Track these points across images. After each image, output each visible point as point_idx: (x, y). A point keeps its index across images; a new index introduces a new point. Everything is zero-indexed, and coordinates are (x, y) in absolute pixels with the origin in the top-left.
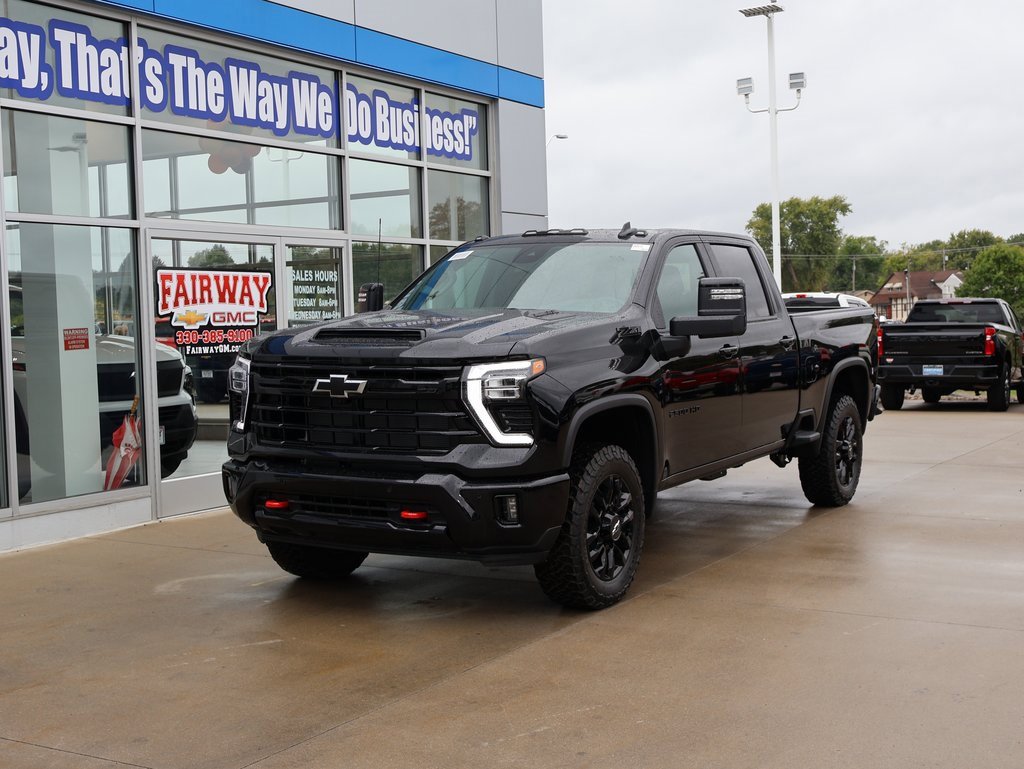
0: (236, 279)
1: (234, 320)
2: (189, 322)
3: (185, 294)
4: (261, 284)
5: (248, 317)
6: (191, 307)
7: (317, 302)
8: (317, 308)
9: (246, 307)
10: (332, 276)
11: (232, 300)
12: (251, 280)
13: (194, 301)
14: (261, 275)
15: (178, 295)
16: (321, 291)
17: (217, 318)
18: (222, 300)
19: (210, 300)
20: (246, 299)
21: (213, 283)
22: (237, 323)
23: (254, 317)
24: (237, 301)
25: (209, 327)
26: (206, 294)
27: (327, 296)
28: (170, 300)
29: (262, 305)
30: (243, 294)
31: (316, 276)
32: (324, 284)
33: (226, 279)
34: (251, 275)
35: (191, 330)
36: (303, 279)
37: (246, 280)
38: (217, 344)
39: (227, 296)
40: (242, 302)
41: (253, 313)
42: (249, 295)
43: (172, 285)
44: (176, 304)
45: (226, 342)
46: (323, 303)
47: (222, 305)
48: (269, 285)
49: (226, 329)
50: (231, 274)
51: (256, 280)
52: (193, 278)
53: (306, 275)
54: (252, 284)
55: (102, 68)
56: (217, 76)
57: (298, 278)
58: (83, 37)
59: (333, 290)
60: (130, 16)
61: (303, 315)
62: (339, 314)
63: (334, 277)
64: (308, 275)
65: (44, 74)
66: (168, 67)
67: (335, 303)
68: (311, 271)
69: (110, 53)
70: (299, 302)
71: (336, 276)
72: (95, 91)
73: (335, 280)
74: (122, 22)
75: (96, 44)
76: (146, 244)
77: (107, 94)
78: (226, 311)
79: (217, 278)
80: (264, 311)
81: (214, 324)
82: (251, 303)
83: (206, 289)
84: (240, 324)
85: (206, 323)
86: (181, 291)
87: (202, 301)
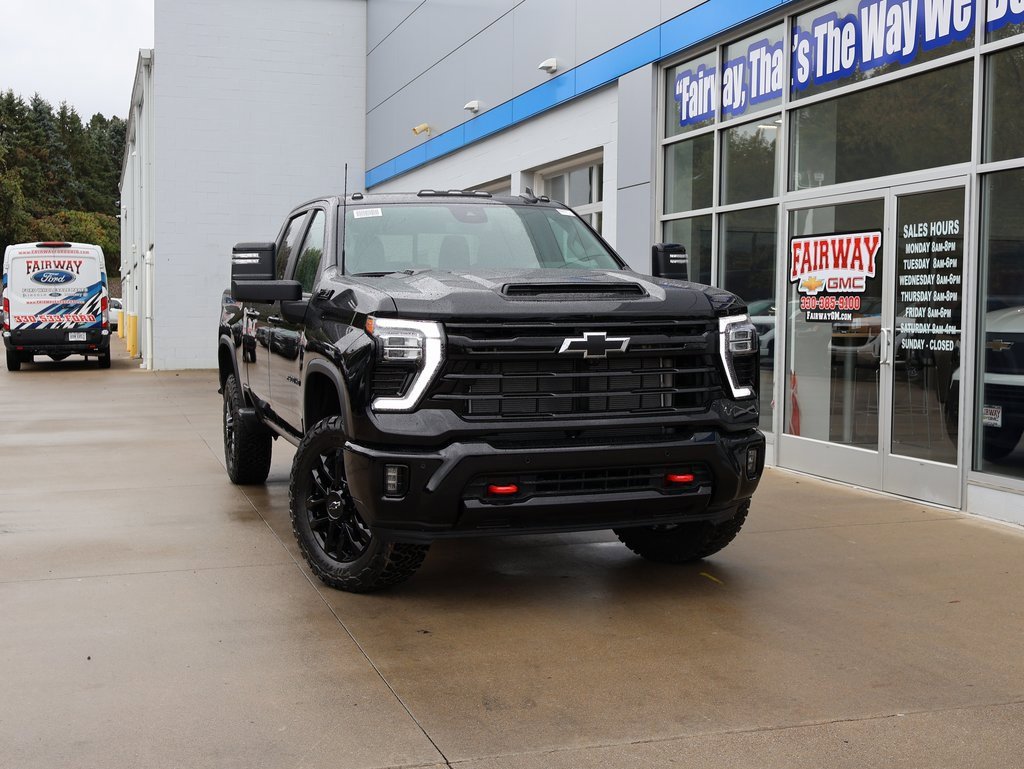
0: (849, 241)
1: (845, 287)
2: (810, 289)
3: (809, 261)
4: (871, 245)
5: (857, 283)
6: (813, 273)
7: (931, 263)
8: (928, 271)
9: (856, 273)
10: (951, 227)
11: (844, 265)
12: (862, 241)
13: (815, 268)
14: (871, 235)
15: (804, 262)
16: (937, 248)
17: (832, 284)
18: (836, 265)
19: (827, 266)
20: (857, 263)
21: (830, 247)
22: (848, 290)
23: (863, 283)
24: (849, 265)
25: (824, 293)
26: (824, 259)
27: (942, 256)
28: (799, 267)
29: (870, 269)
30: (854, 258)
31: (932, 229)
32: (941, 239)
33: (841, 242)
34: (862, 236)
35: (811, 296)
36: (916, 235)
37: (858, 241)
38: (830, 311)
39: (840, 261)
40: (853, 266)
41: (862, 278)
42: (860, 258)
43: (800, 252)
44: (802, 271)
45: (837, 309)
46: (939, 264)
47: (836, 270)
48: (879, 245)
49: (837, 295)
50: (845, 237)
51: (867, 240)
52: (816, 244)
53: (920, 230)
54: (863, 246)
55: (773, 69)
56: (850, 27)
57: (911, 234)
58: (764, 49)
59: (952, 246)
60: (783, 14)
61: (914, 280)
62: (957, 279)
63: (954, 228)
64: (922, 229)
65: (744, 93)
66: (813, 42)
67: (954, 263)
68: (926, 224)
69: (778, 53)
70: (910, 264)
71: (957, 227)
72: (768, 91)
73: (956, 232)
74: (782, 21)
75: (771, 50)
76: (783, 217)
77: (774, 90)
78: (839, 277)
79: (833, 242)
80: (872, 275)
81: (829, 290)
82: (861, 267)
83: (824, 254)
84: (850, 291)
85: (822, 290)
86: (806, 258)
87: (821, 267)
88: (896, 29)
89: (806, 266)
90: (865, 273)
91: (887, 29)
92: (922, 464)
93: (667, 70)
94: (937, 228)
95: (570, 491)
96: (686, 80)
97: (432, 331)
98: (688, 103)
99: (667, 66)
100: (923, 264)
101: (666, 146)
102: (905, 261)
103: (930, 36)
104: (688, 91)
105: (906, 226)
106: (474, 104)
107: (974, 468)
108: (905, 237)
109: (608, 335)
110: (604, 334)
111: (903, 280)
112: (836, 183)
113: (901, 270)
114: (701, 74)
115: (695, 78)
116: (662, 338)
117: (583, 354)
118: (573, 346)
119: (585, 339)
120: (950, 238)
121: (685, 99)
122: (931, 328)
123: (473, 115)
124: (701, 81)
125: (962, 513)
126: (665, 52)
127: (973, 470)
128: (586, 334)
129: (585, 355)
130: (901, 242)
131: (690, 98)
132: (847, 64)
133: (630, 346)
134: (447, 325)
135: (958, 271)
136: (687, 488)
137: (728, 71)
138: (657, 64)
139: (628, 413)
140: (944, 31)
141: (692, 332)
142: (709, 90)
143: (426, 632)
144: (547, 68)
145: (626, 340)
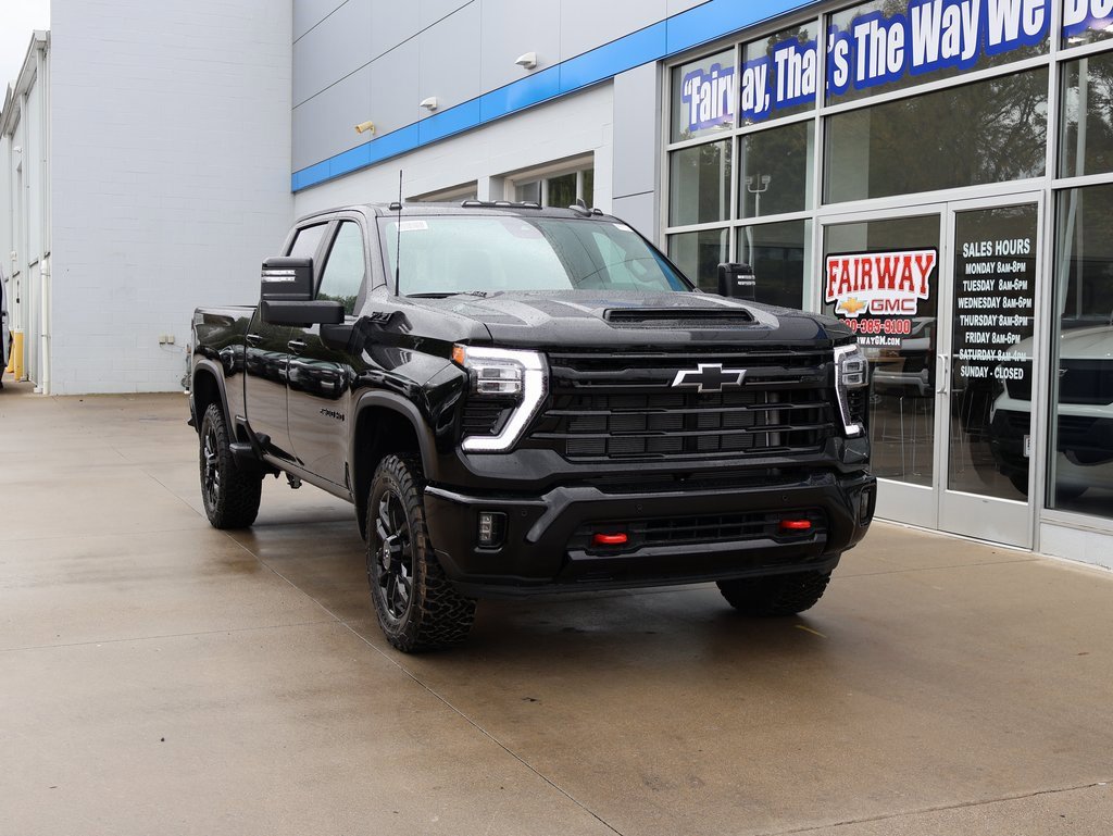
0: (897, 260)
1: (892, 309)
2: (850, 311)
3: (848, 281)
4: (924, 264)
5: (906, 305)
6: (853, 294)
7: (996, 285)
8: (995, 293)
9: (906, 293)
10: (1021, 246)
11: (892, 286)
12: (913, 260)
13: (856, 288)
14: (924, 254)
15: (843, 281)
16: (1004, 268)
17: (876, 305)
18: (881, 286)
19: (870, 287)
20: (907, 284)
21: (874, 266)
22: (895, 312)
23: (914, 305)
24: (897, 286)
25: (867, 316)
26: (867, 279)
27: (1010, 277)
28: (836, 286)
29: (923, 290)
30: (904, 278)
31: (997, 248)
32: (1008, 259)
33: (887, 260)
34: (913, 254)
35: (851, 319)
36: (978, 255)
37: (908, 260)
38: (874, 335)
39: (887, 281)
40: (901, 287)
41: (912, 300)
42: (910, 278)
43: (838, 271)
44: (840, 291)
45: (882, 333)
46: (1005, 286)
47: (881, 291)
48: (933, 265)
49: (883, 318)
50: (892, 255)
51: (919, 259)
52: (857, 262)
53: (983, 249)
54: (914, 265)
55: (803, 71)
56: (898, 28)
57: (972, 253)
58: (792, 49)
59: (1023, 267)
60: (818, 11)
61: (976, 303)
62: (1028, 302)
63: (1024, 247)
64: (986, 248)
65: (768, 96)
66: (853, 43)
67: (1024, 285)
68: (990, 243)
69: (810, 53)
70: (971, 286)
71: (1028, 246)
72: (798, 94)
73: (1027, 252)
74: (816, 19)
75: (801, 50)
76: (817, 232)
77: (805, 93)
78: (885, 298)
79: (878, 261)
80: (926, 297)
81: (872, 313)
82: (912, 288)
83: (867, 273)
84: (898, 313)
85: (864, 312)
86: (845, 277)
87: (863, 287)
88: (954, 31)
89: (845, 286)
90: (917, 294)
91: (943, 31)
92: (985, 501)
93: (673, 68)
94: (1003, 248)
95: (682, 540)
96: (697, 81)
97: (533, 362)
98: (699, 106)
99: (672, 66)
100: (987, 286)
101: (671, 153)
102: (965, 282)
103: (994, 39)
104: (699, 92)
105: (966, 245)
106: (432, 101)
107: (1046, 506)
108: (965, 256)
109: (724, 367)
110: (720, 365)
111: (962, 302)
112: (870, 197)
113: (959, 292)
114: (715, 74)
115: (707, 78)
116: (777, 370)
117: (697, 387)
118: (687, 378)
119: (700, 371)
120: (1020, 258)
121: (695, 100)
122: (996, 354)
123: (429, 113)
124: (714, 82)
125: (1035, 554)
126: (671, 50)
127: (1045, 507)
128: (701, 366)
129: (700, 389)
130: (960, 261)
131: (701, 100)
132: (895, 68)
133: (746, 379)
134: (551, 355)
135: (1030, 293)
136: (801, 535)
137: (748, 72)
138: (661, 62)
139: (742, 453)
140: (1012, 35)
141: (806, 363)
142: (725, 92)
143: (532, 700)
144: (525, 64)
145: (742, 372)
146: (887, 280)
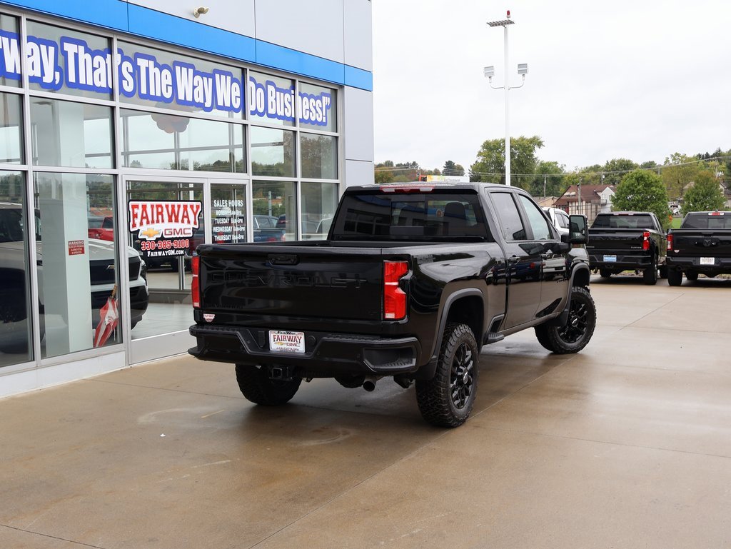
0: (179, 206)
1: (178, 234)
2: (149, 236)
3: (147, 217)
4: (195, 209)
5: (186, 231)
6: (151, 226)
7: (230, 221)
8: (230, 224)
9: (185, 225)
10: (240, 203)
11: (177, 221)
12: (189, 207)
13: (153, 222)
14: (194, 204)
15: (142, 218)
17: (167, 232)
18: (170, 220)
19: (163, 221)
20: (186, 220)
21: (165, 209)
22: (180, 236)
23: (191, 231)
24: (180, 221)
25: (162, 238)
26: (160, 217)
28: (137, 221)
29: (195, 223)
30: (184, 216)
31: (229, 203)
32: (234, 209)
33: (173, 206)
34: (188, 204)
35: (150, 241)
36: (221, 206)
37: (185, 207)
38: (167, 250)
40: (183, 221)
41: (189, 229)
42: (187, 217)
43: (139, 211)
44: (141, 224)
45: (172, 248)
46: (234, 221)
47: (170, 224)
48: (200, 210)
49: (172, 239)
51: (192, 207)
52: (152, 206)
53: (223, 203)
54: (189, 210)
55: (94, 69)
56: (167, 73)
57: (218, 205)
58: (82, 47)
59: (241, 213)
60: (111, 34)
61: (221, 229)
62: (243, 229)
64: (225, 203)
65: (57, 73)
66: (136, 67)
67: (241, 221)
68: (226, 200)
70: (219, 221)
71: (243, 203)
72: (90, 83)
73: (243, 206)
75: (91, 53)
76: (123, 185)
77: (98, 86)
78: (173, 228)
79: (167, 206)
80: (197, 227)
81: (165, 237)
82: (189, 222)
83: (160, 213)
84: (181, 236)
85: (160, 236)
86: (144, 215)
87: (158, 221)
88: (200, 89)
89: (145, 221)
90: (192, 225)
91: (194, 87)
94: (232, 203)
100: (225, 221)
102: (216, 219)
103: (220, 102)
105: (216, 200)
108: (215, 206)
111: (215, 229)
113: (214, 224)
120: (239, 209)
130: (213, 209)
132: (167, 95)
135: (245, 225)
137: (33, 46)
140: (227, 104)
146: (173, 217)
